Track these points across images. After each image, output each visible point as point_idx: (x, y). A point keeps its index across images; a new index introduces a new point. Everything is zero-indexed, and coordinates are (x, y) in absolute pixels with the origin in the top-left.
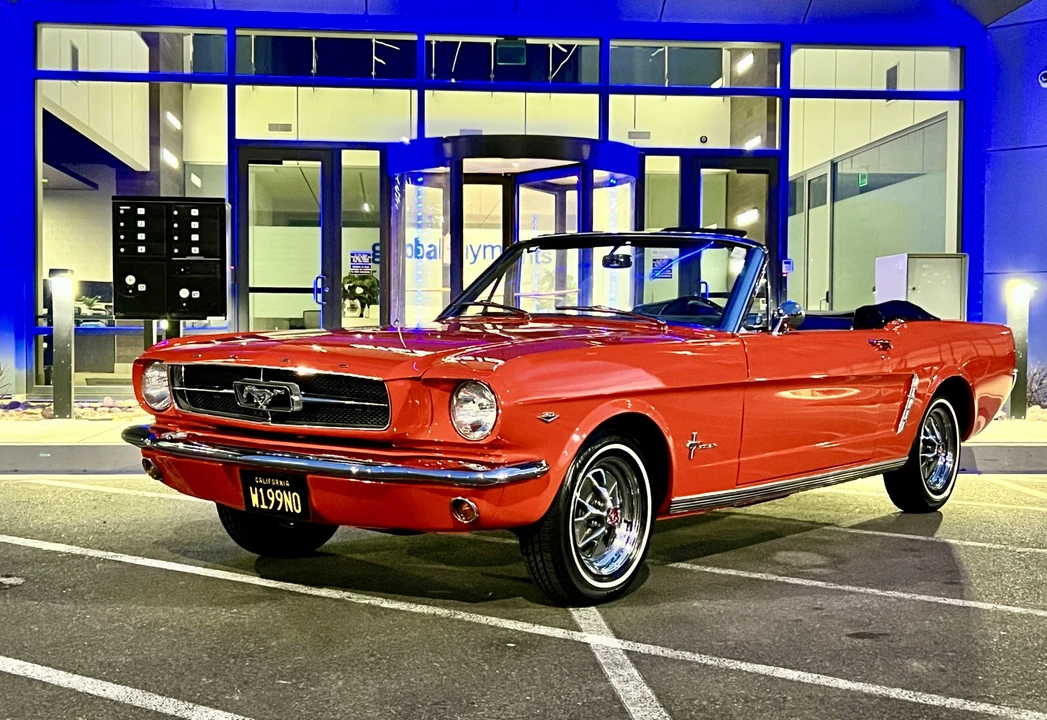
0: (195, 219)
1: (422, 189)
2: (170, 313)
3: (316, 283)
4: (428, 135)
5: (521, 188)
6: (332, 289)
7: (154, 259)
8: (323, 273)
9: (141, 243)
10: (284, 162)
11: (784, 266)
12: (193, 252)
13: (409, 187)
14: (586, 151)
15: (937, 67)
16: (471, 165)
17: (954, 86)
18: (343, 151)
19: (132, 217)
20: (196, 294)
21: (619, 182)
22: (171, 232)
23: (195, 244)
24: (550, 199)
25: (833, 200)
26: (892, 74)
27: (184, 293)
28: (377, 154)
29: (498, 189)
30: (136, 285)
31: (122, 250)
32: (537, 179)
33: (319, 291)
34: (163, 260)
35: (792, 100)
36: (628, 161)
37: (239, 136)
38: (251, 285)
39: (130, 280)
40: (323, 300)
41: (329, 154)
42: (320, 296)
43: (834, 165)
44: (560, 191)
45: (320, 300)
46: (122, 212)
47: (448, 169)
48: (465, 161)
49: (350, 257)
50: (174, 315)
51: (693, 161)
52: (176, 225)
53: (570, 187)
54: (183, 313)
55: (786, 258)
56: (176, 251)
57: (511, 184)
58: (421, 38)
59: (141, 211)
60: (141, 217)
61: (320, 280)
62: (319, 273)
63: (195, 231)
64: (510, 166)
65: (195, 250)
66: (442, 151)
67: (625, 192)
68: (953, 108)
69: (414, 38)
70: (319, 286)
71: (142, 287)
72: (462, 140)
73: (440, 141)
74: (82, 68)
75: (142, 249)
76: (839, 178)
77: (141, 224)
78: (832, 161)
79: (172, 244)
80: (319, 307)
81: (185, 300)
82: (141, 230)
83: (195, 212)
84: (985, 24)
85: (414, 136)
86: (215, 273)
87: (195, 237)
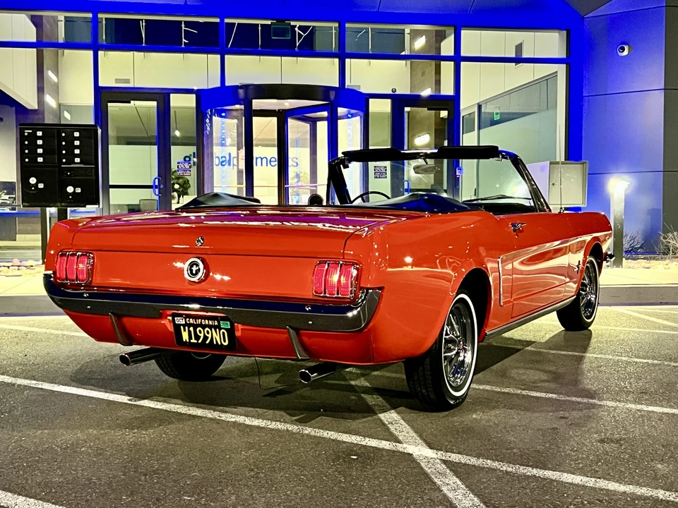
0: (77, 139)
1: (224, 120)
2: (61, 203)
3: (154, 182)
4: (227, 84)
5: (289, 120)
6: (165, 186)
7: (48, 167)
8: (159, 176)
9: (40, 155)
10: (132, 102)
11: (457, 170)
12: (76, 161)
13: (215, 118)
14: (332, 95)
15: (551, 43)
16: (258, 104)
17: (562, 54)
18: (171, 95)
19: (33, 137)
20: (78, 190)
21: (353, 115)
22: (60, 148)
23: (77, 156)
24: (307, 126)
25: (479, 128)
26: (519, 48)
27: (70, 189)
28: (194, 96)
29: (275, 119)
30: (37, 184)
31: (27, 160)
32: (299, 114)
33: (156, 187)
34: (55, 167)
35: (462, 63)
36: (358, 102)
37: (101, 84)
38: (110, 184)
39: (33, 181)
40: (159, 193)
41: (162, 97)
42: (157, 190)
43: (480, 107)
44: (313, 122)
45: (157, 193)
46: (26, 134)
47: (242, 107)
48: (254, 101)
49: (177, 165)
50: (63, 204)
51: (399, 102)
52: (64, 143)
53: (321, 119)
54: (69, 203)
55: (458, 166)
56: (64, 160)
57: (282, 116)
58: (222, 20)
59: (39, 134)
60: (40, 138)
61: (157, 180)
62: (156, 175)
63: (77, 147)
64: (283, 104)
66: (237, 94)
67: (356, 122)
68: (561, 69)
69: (218, 20)
70: (157, 184)
71: (41, 186)
72: (251, 87)
73: (236, 88)
75: (40, 160)
76: (483, 116)
77: (40, 142)
78: (478, 104)
79: (61, 156)
80: (157, 198)
81: (70, 194)
82: (40, 147)
83: (77, 134)
84: (583, 15)
85: (218, 85)
86: (91, 176)
87: (77, 151)
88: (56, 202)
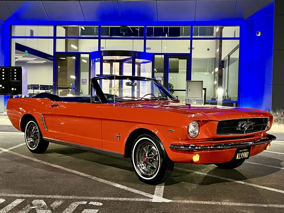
0: (15, 71)
1: (97, 63)
4: (100, 50)
5: (124, 63)
7: (6, 81)
9: (3, 77)
17: (238, 36)
18: (81, 54)
19: (1, 71)
20: (15, 89)
22: (10, 75)
23: (15, 77)
25: (229, 65)
27: (13, 89)
28: (88, 55)
34: (8, 81)
35: (193, 40)
38: (58, 87)
39: (1, 86)
40: (75, 91)
41: (77, 55)
43: (229, 56)
48: (104, 57)
49: (82, 80)
50: (10, 94)
52: (11, 73)
54: (13, 94)
56: (11, 79)
57: (121, 62)
59: (3, 70)
60: (3, 71)
61: (74, 86)
62: (74, 84)
63: (15, 74)
65: (15, 79)
66: (101, 53)
68: (238, 42)
69: (98, 26)
71: (3, 88)
74: (34, 36)
75: (3, 79)
76: (230, 60)
81: (13, 91)
82: (3, 74)
83: (15, 70)
85: (97, 50)
86: (19, 84)
87: (15, 76)
88: (8, 93)
